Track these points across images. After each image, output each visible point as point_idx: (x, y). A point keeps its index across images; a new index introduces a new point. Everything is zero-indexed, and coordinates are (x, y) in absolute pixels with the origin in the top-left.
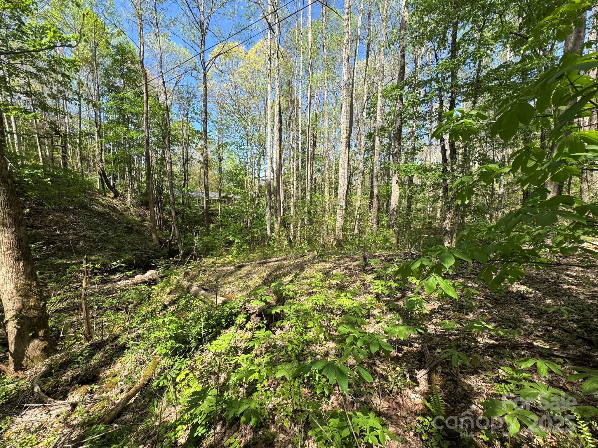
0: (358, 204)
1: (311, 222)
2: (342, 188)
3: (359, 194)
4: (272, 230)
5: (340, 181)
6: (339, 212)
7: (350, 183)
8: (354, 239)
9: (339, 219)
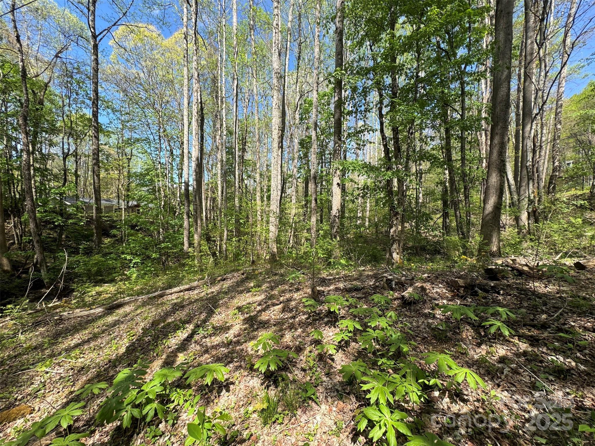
0: (294, 212)
1: (239, 233)
2: (275, 192)
3: (294, 201)
4: (191, 244)
5: (273, 184)
6: (272, 219)
7: (283, 191)
8: (291, 253)
9: (272, 228)
